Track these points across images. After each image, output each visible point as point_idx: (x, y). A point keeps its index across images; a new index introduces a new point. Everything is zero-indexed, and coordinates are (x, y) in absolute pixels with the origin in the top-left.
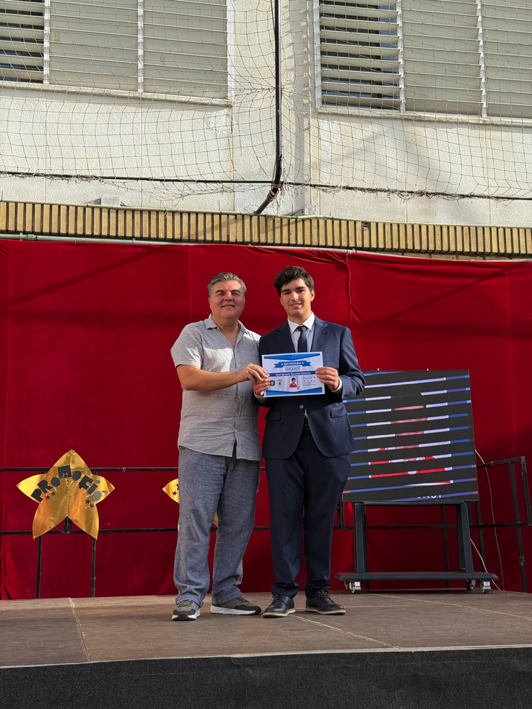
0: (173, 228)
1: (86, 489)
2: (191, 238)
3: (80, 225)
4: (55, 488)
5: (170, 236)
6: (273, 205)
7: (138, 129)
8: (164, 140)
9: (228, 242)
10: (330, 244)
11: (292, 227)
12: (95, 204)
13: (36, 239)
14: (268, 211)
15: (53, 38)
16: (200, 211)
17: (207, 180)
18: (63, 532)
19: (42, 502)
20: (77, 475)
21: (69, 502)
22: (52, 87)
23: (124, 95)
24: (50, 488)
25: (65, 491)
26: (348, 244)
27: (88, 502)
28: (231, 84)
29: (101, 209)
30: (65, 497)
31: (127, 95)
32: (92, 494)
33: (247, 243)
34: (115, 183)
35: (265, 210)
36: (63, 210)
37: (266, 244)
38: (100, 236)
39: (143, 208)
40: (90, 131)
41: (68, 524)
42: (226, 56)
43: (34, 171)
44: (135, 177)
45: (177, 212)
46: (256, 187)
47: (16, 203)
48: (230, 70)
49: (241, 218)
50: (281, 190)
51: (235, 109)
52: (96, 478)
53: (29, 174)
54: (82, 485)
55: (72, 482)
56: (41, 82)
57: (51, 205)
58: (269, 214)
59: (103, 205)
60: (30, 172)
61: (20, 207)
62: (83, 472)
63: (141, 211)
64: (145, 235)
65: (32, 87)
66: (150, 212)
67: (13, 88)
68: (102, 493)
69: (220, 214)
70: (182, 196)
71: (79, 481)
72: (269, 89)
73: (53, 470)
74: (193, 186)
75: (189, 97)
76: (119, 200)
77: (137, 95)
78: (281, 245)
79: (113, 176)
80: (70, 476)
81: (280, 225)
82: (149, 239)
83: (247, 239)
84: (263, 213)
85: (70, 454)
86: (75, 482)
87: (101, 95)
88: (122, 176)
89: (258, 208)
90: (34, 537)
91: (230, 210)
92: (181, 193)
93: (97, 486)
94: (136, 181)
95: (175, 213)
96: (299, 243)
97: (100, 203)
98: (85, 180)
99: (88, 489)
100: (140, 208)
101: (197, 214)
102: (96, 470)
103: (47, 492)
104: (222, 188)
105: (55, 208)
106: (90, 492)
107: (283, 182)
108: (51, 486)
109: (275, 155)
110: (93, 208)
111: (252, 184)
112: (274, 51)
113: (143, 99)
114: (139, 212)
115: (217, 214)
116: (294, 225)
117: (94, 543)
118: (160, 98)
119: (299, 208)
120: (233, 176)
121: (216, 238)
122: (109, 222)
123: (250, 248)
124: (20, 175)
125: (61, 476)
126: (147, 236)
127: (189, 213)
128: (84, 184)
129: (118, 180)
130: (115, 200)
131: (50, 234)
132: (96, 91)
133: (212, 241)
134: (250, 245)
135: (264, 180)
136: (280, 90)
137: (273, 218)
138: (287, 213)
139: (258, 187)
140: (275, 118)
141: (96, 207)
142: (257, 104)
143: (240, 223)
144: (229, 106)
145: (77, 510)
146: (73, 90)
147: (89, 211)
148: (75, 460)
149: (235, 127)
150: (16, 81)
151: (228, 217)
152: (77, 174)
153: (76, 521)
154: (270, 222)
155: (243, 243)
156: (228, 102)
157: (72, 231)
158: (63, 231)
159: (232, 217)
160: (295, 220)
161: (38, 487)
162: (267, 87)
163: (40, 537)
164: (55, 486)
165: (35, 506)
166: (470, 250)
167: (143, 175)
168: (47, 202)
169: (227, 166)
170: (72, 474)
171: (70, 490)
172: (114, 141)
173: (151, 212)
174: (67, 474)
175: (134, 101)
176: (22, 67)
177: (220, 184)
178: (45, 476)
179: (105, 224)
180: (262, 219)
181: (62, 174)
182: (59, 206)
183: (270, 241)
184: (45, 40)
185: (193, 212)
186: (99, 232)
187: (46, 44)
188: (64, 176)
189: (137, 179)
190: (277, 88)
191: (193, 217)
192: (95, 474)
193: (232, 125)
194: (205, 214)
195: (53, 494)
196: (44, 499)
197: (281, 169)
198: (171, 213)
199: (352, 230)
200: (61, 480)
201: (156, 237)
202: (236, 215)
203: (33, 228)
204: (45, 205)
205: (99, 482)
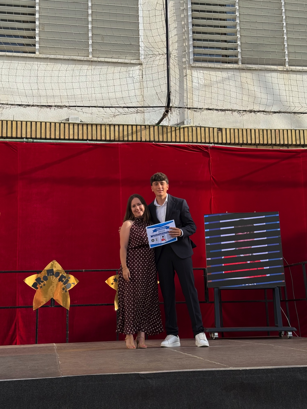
0: (110, 134)
1: (63, 282)
2: (120, 139)
3: (57, 133)
4: (45, 282)
5: (108, 138)
6: (166, 119)
7: (90, 78)
8: (104, 84)
9: (141, 141)
10: (199, 141)
11: (178, 131)
12: (66, 121)
13: (33, 142)
14: (164, 123)
15: (41, 28)
16: (125, 124)
17: (129, 106)
18: (50, 306)
19: (38, 290)
20: (57, 274)
21: (53, 290)
22: (41, 56)
23: (82, 59)
24: (42, 282)
25: (51, 284)
26: (210, 141)
27: (64, 289)
28: (142, 52)
29: (69, 124)
30: (51, 287)
31: (83, 59)
32: (66, 285)
33: (152, 142)
34: (76, 109)
35: (162, 122)
36: (48, 124)
37: (163, 142)
38: (69, 139)
39: (92, 123)
40: (62, 80)
41: (53, 302)
42: (139, 36)
43: (31, 104)
44: (88, 106)
45: (112, 125)
46: (156, 110)
47: (22, 122)
48: (141, 44)
49: (149, 127)
50: (170, 111)
51: (144, 66)
52: (68, 276)
53: (29, 105)
54: (60, 280)
55: (54, 278)
56: (34, 53)
57: (41, 122)
58: (164, 124)
59: (70, 121)
60: (29, 104)
61: (24, 124)
62: (61, 273)
63: (92, 125)
64: (94, 138)
65: (29, 56)
66: (96, 125)
67: (18, 57)
68: (72, 284)
69: (137, 125)
70: (114, 116)
71: (58, 278)
72: (163, 54)
73: (44, 271)
74: (121, 110)
75: (118, 59)
76: (79, 119)
77: (89, 59)
78: (171, 142)
79: (75, 105)
80: (53, 275)
81: (170, 131)
82: (97, 140)
83: (152, 139)
84: (161, 124)
85: (53, 262)
86: (56, 278)
87: (68, 60)
88: (80, 105)
89: (158, 121)
90: (34, 309)
91: (142, 123)
92: (114, 114)
93: (69, 281)
94: (88, 108)
95: (111, 126)
96: (181, 141)
97: (69, 121)
98: (60, 108)
99: (64, 282)
100: (91, 123)
101: (123, 125)
102: (68, 271)
103: (41, 284)
104: (137, 111)
105: (43, 124)
106: (65, 284)
107: (171, 107)
108: (43, 280)
109: (167, 91)
110: (65, 124)
111: (154, 108)
112: (166, 33)
113: (92, 61)
114: (91, 125)
115: (134, 125)
116: (179, 130)
117: (67, 312)
118: (101, 60)
119: (182, 122)
120: (144, 104)
121: (134, 139)
122: (74, 131)
123: (154, 144)
124: (23, 106)
125: (48, 275)
126: (95, 139)
127: (119, 125)
128: (59, 110)
129: (78, 108)
130: (77, 119)
131: (41, 139)
132: (66, 57)
133: (132, 141)
134: (154, 143)
135: (161, 106)
136: (169, 54)
137: (167, 127)
138: (174, 124)
139: (158, 110)
140: (167, 70)
141: (66, 123)
142: (157, 63)
143: (148, 130)
144: (141, 64)
145: (57, 294)
146: (53, 57)
147: (62, 125)
148: (56, 266)
149: (144, 76)
150: (20, 53)
151: (141, 127)
152: (56, 104)
153: (57, 300)
154: (165, 130)
155: (150, 141)
156: (140, 62)
157: (53, 137)
158: (48, 137)
159: (143, 127)
160: (179, 128)
161: (35, 281)
162: (162, 53)
163: (37, 309)
164: (45, 281)
165: (34, 292)
166: (280, 143)
167: (93, 104)
168: (39, 121)
169: (140, 98)
170: (54, 274)
171: (54, 283)
172: (76, 85)
173: (98, 125)
174: (52, 274)
175: (87, 63)
176: (23, 45)
177: (136, 109)
178: (39, 275)
179: (71, 132)
180: (160, 128)
181: (47, 105)
182: (46, 123)
183: (165, 140)
184: (36, 29)
185: (121, 125)
186: (68, 137)
187: (37, 32)
188: (48, 106)
189: (89, 107)
190: (167, 54)
191: (121, 127)
192: (68, 274)
193: (142, 75)
194: (128, 125)
195: (44, 285)
196: (39, 288)
197: (170, 99)
198: (109, 126)
199: (211, 133)
200: (48, 277)
201: (100, 139)
202: (145, 126)
203: (31, 135)
204: (37, 122)
205: (70, 278)
